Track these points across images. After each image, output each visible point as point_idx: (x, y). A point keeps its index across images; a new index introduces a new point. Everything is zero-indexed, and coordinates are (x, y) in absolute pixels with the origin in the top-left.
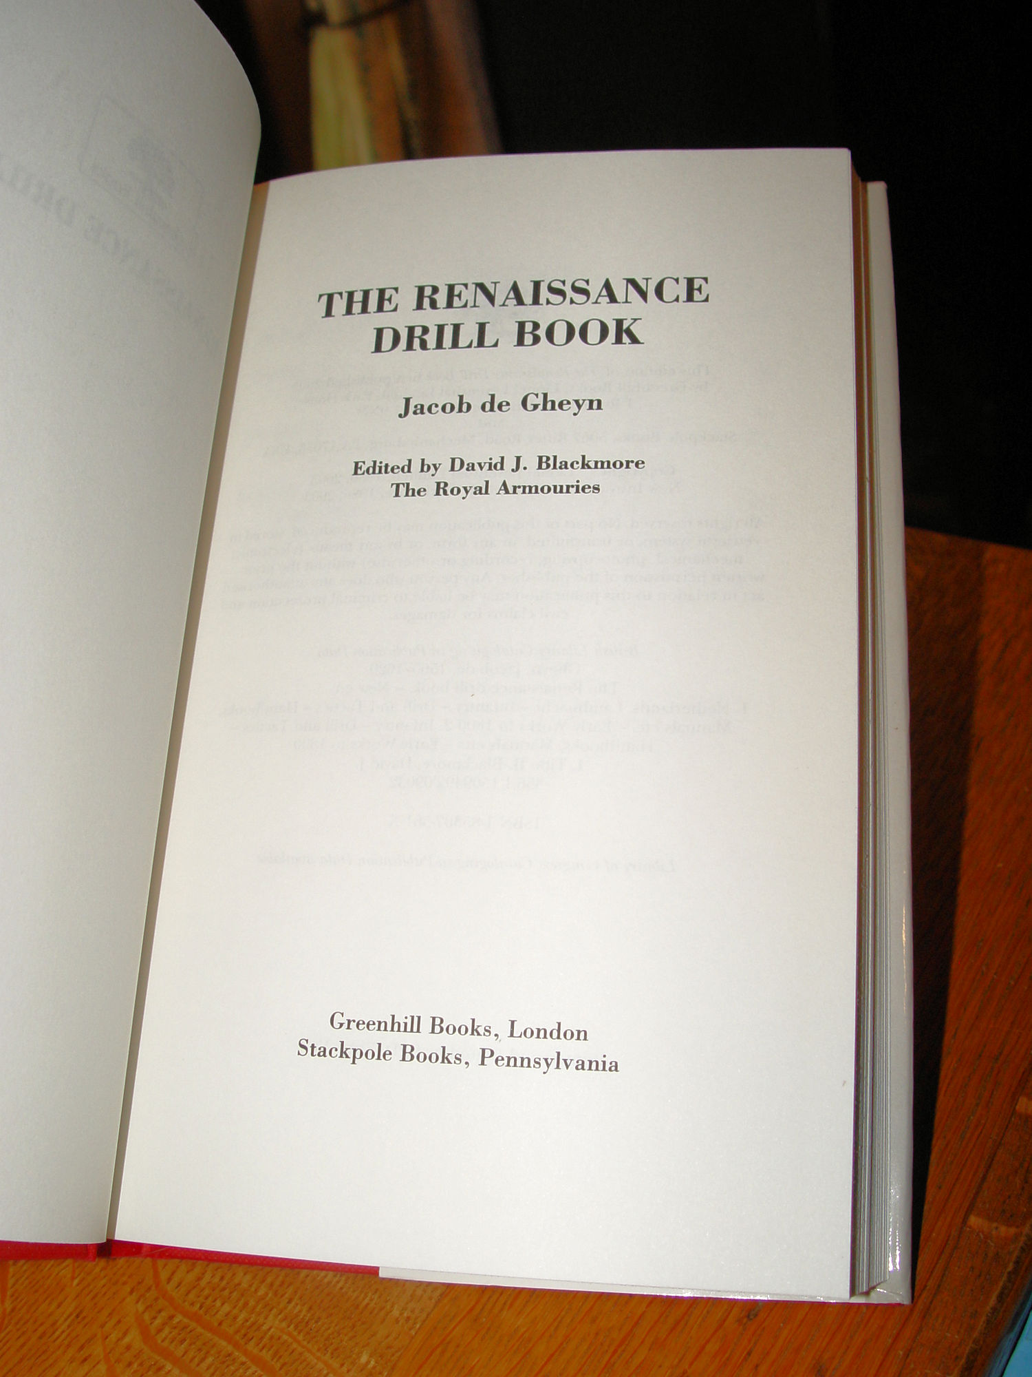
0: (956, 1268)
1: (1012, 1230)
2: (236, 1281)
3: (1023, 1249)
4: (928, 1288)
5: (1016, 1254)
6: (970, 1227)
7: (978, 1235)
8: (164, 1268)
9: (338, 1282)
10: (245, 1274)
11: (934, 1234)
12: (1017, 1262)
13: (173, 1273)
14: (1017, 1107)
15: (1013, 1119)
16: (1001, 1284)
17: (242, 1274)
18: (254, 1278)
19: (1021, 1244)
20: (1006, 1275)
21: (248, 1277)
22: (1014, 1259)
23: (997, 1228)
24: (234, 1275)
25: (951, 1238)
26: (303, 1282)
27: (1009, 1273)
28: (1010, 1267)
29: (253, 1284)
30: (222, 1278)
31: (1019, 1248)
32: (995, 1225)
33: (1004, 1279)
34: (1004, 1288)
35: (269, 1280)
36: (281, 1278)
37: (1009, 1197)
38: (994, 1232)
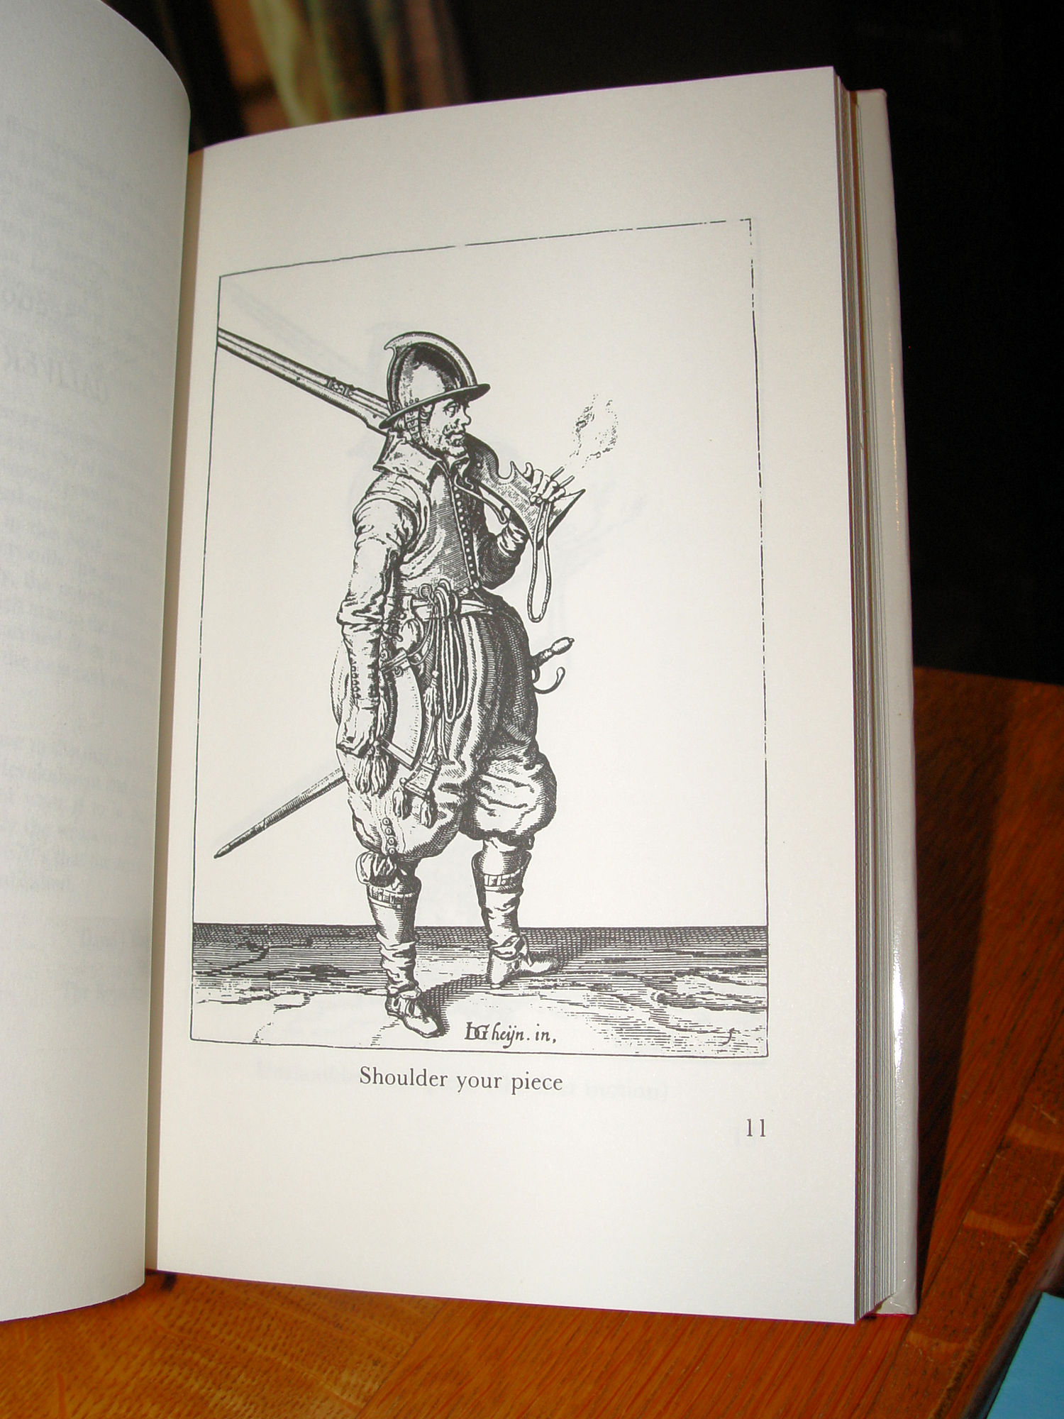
0: (892, 1386)
1: (954, 1346)
2: (143, 1411)
3: (964, 1365)
4: (861, 1406)
5: (957, 1369)
6: (909, 1343)
7: (917, 1351)
8: (70, 1400)
9: (246, 1411)
10: (153, 1404)
11: (870, 1352)
12: (957, 1379)
13: (79, 1406)
14: (965, 1222)
15: (960, 1233)
16: (939, 1401)
17: (150, 1405)
18: (162, 1408)
19: (962, 1360)
20: (945, 1391)
21: (156, 1408)
22: (954, 1375)
23: (937, 1344)
24: (141, 1406)
25: (887, 1355)
26: (211, 1411)
27: (949, 1390)
28: (950, 1384)
29: (160, 1414)
30: (128, 1410)
31: (960, 1364)
32: (935, 1341)
33: (942, 1396)
34: (943, 1405)
35: (177, 1410)
36: (189, 1408)
37: (952, 1312)
38: (934, 1349)
